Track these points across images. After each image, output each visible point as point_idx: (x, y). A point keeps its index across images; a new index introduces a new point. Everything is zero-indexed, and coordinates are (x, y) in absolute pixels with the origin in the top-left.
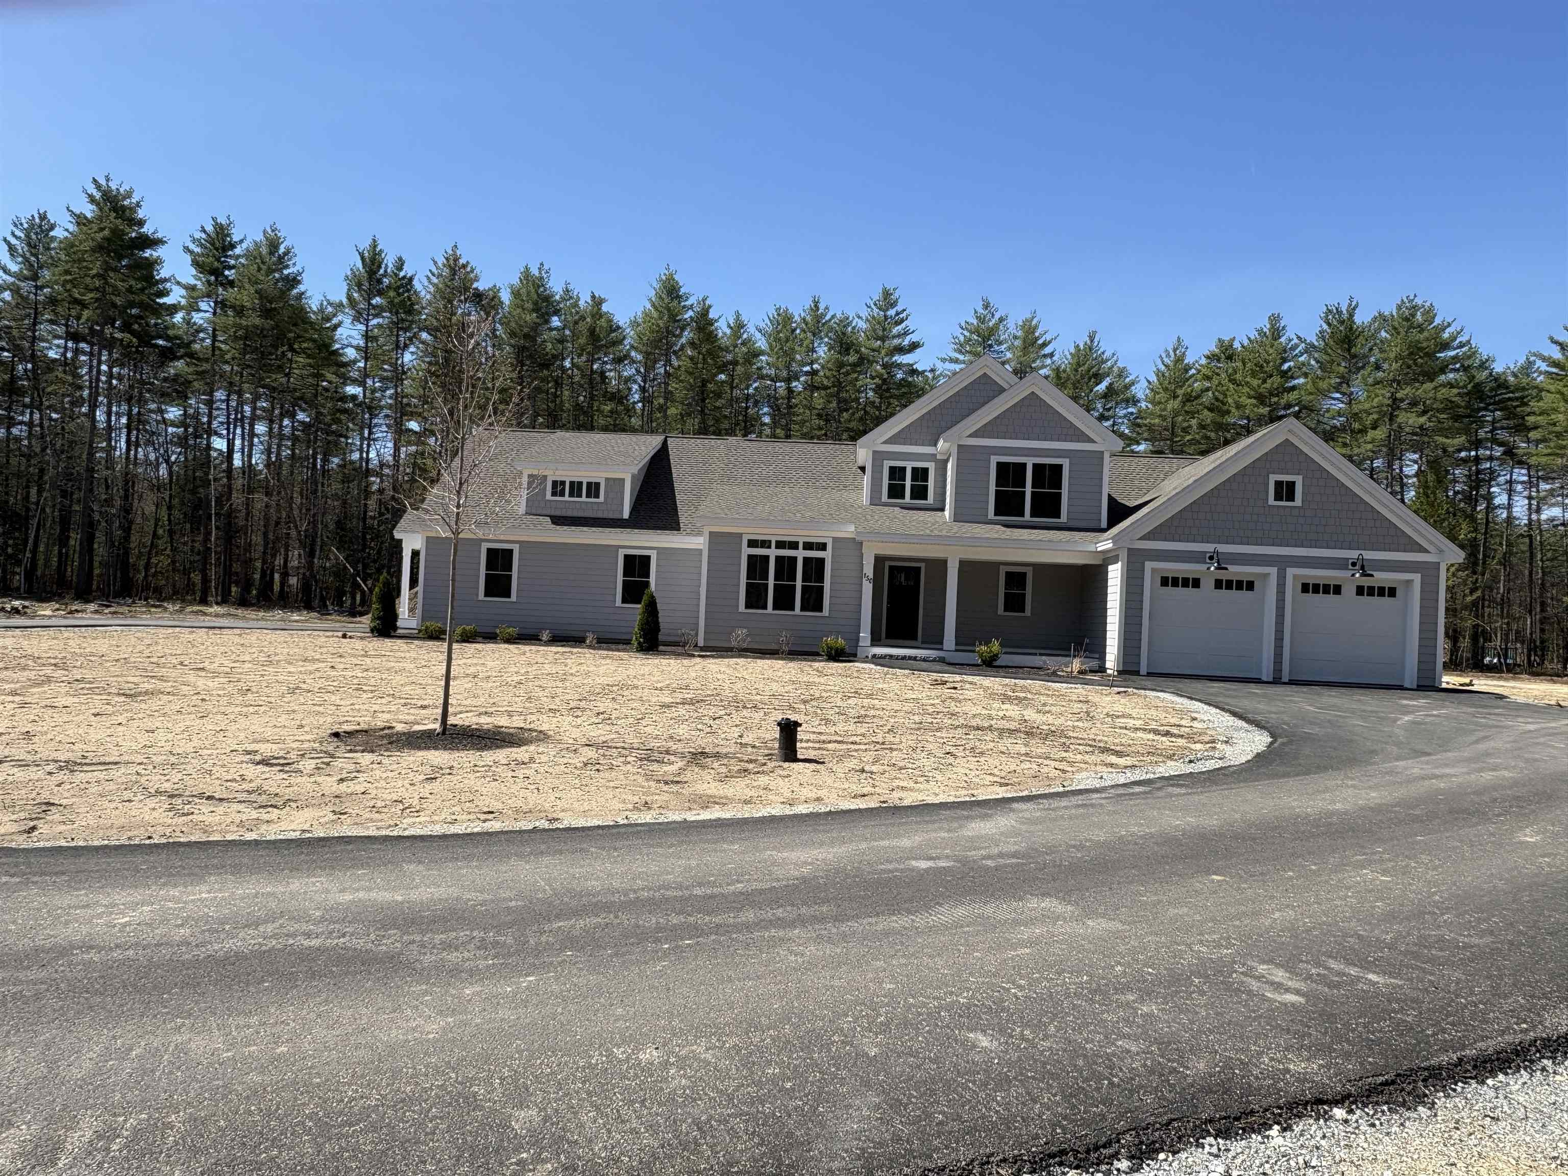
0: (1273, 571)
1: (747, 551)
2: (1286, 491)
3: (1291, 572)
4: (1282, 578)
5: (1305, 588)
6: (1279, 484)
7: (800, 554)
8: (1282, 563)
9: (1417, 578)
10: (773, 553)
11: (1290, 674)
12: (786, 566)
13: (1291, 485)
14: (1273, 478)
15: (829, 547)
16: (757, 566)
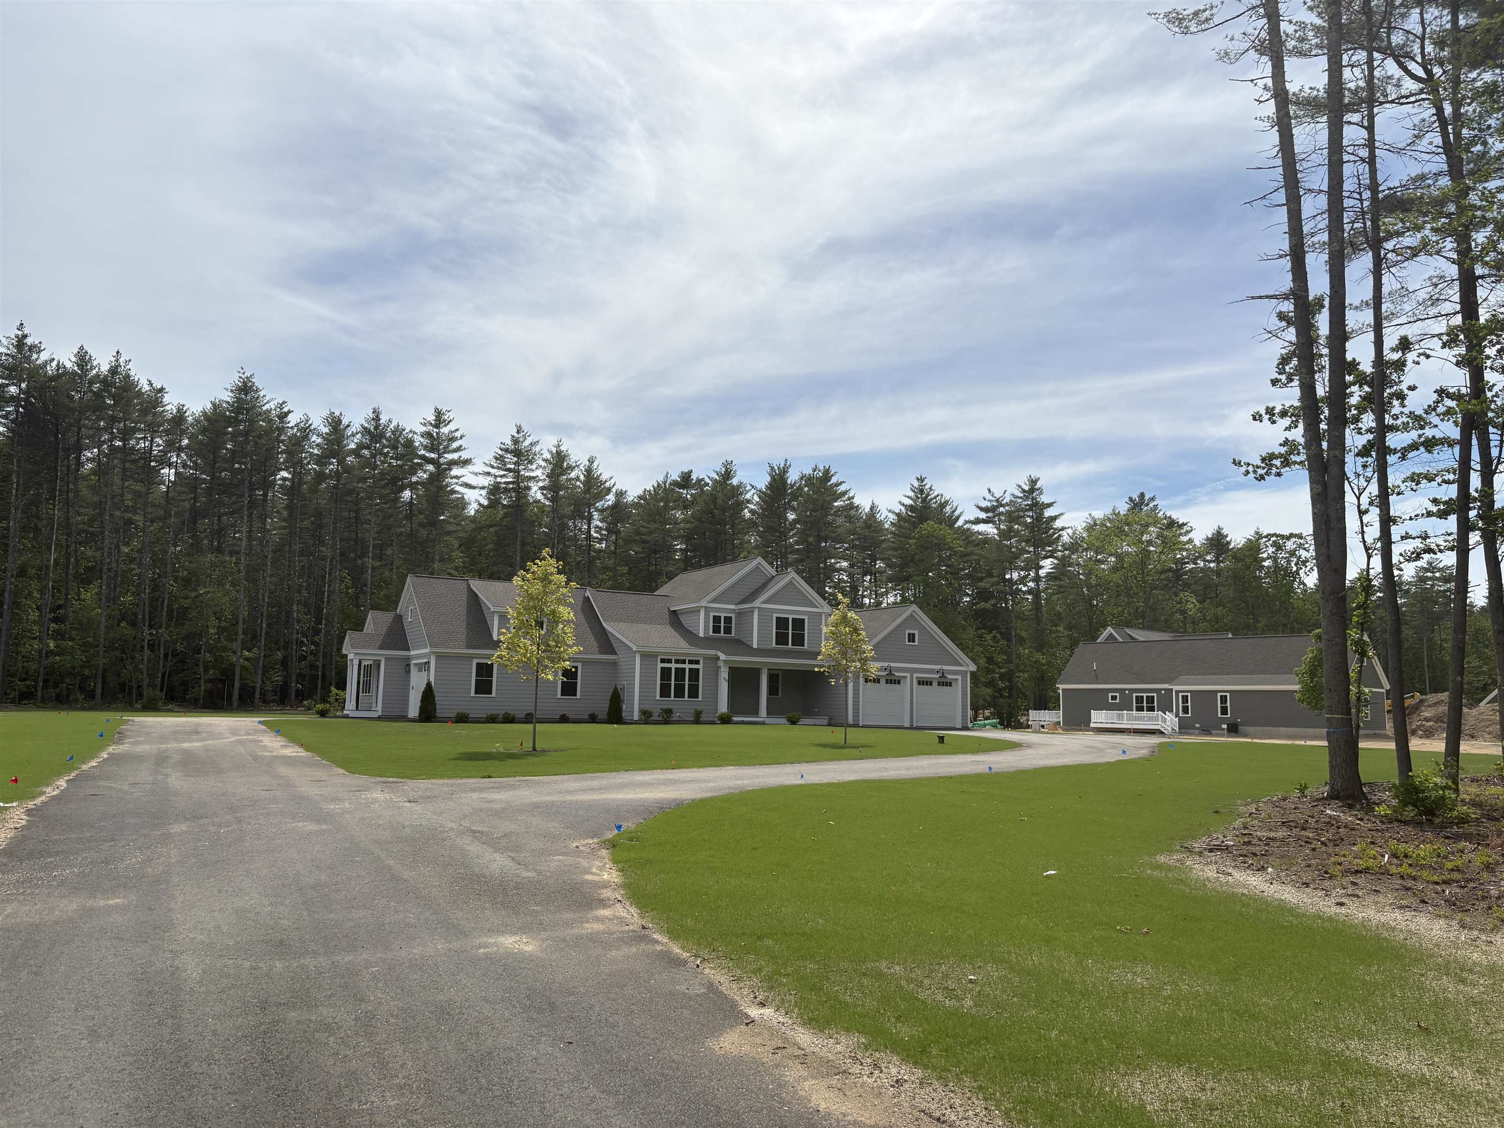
0: (908, 675)
1: (660, 665)
2: (912, 638)
3: (915, 675)
4: (912, 678)
5: (919, 683)
6: (909, 634)
7: (687, 666)
8: (912, 671)
9: (959, 677)
10: (673, 666)
11: (917, 722)
12: (680, 673)
13: (914, 635)
14: (907, 632)
15: (701, 662)
16: (666, 673)
